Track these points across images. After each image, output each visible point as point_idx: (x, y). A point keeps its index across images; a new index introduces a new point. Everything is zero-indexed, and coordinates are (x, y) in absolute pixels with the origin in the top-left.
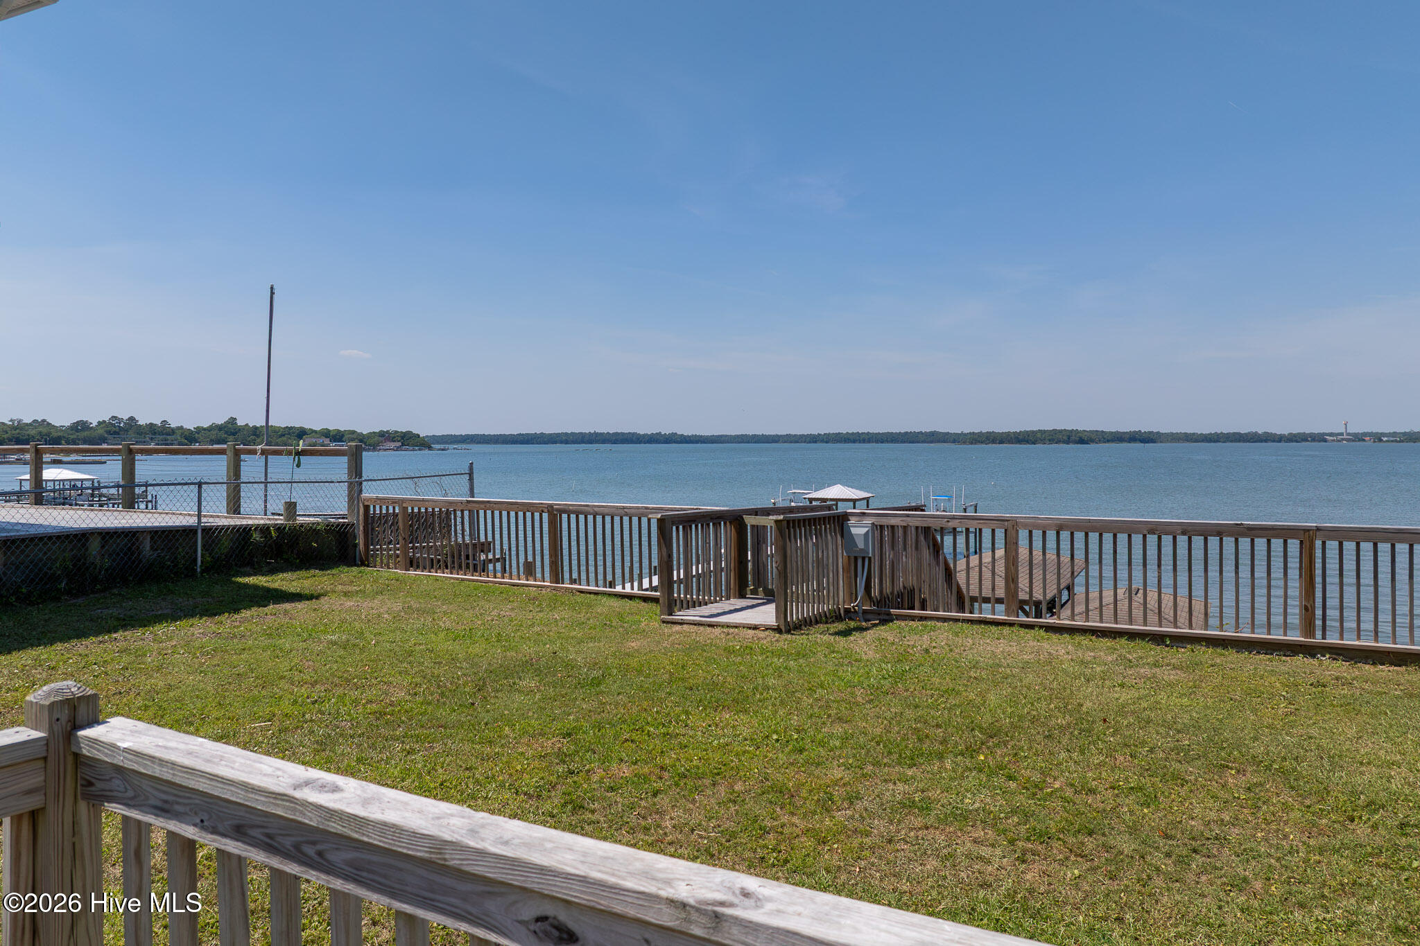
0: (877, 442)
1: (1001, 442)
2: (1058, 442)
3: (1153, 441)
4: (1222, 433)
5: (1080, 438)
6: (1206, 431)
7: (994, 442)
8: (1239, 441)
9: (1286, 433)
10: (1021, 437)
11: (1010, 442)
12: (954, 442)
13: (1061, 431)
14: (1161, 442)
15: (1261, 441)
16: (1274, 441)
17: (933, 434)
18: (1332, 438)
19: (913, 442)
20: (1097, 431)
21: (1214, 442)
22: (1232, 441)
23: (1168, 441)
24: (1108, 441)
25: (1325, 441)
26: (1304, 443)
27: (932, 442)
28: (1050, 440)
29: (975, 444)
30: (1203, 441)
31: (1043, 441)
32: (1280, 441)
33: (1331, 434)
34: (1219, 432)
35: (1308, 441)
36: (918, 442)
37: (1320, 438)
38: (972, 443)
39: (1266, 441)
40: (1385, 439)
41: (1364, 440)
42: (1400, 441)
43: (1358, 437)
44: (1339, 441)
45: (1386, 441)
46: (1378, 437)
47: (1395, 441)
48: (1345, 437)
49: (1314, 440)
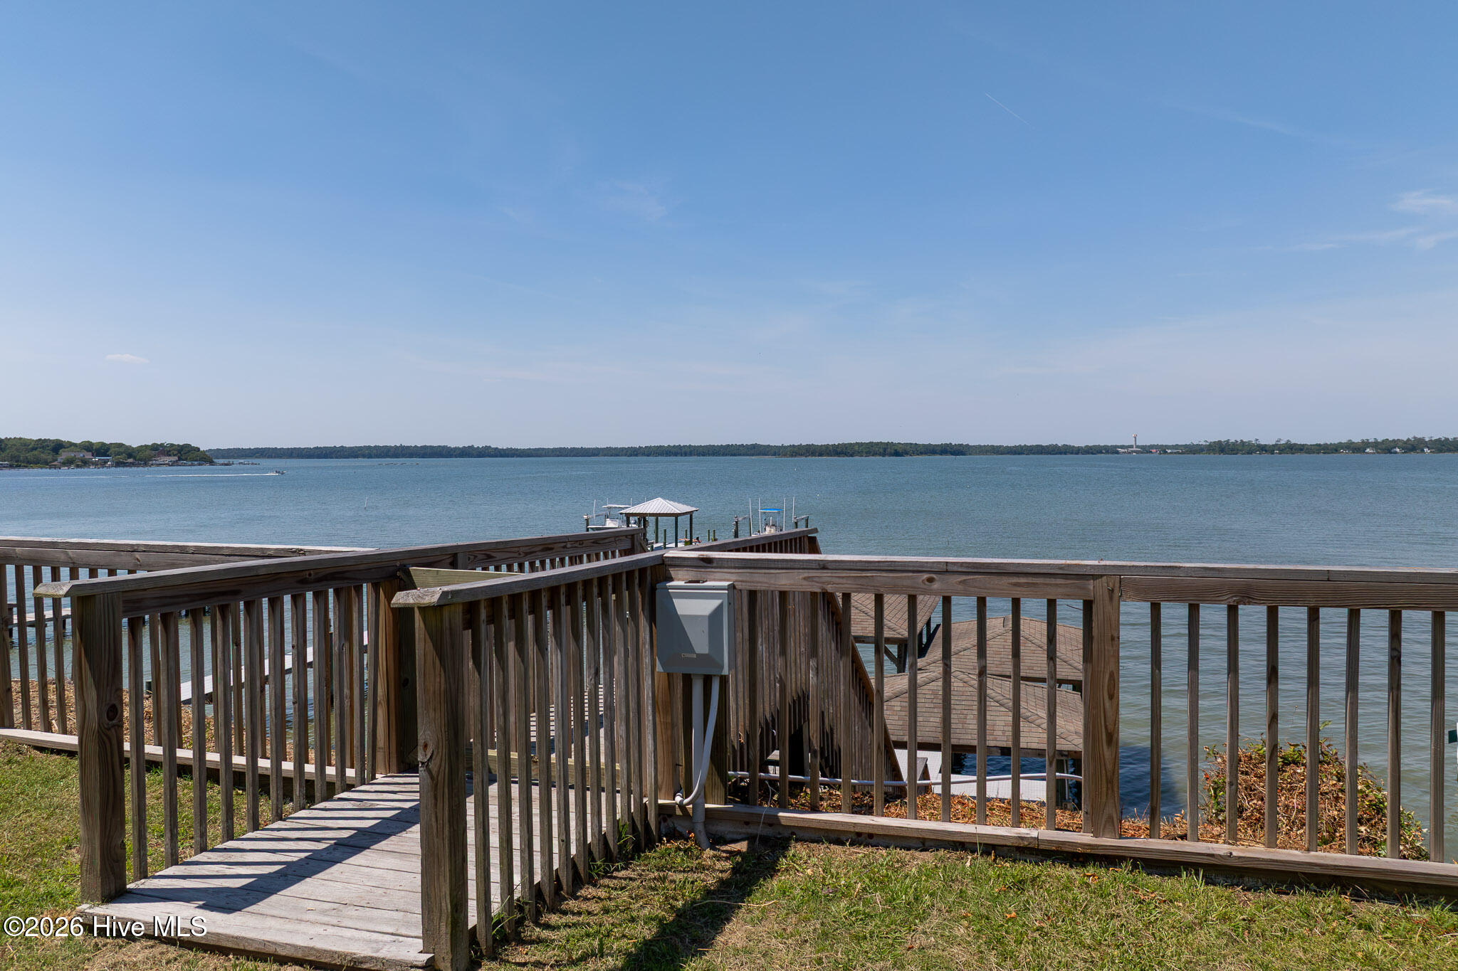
0: (698, 455)
1: (821, 455)
2: (875, 454)
3: (962, 453)
4: (1025, 445)
5: (896, 450)
6: (1011, 444)
7: (813, 454)
8: (1041, 453)
9: (1083, 445)
10: (839, 450)
11: (829, 454)
12: (774, 454)
13: (877, 444)
14: (970, 454)
15: (1061, 453)
16: (1072, 453)
17: (754, 446)
18: (1123, 450)
19: (735, 455)
20: (911, 444)
21: (1019, 454)
22: (1034, 454)
23: (976, 454)
24: (921, 453)
25: (1118, 453)
26: (1099, 455)
27: (753, 455)
28: (866, 453)
29: (795, 456)
30: (1008, 453)
31: (860, 454)
32: (1077, 453)
33: (1122, 447)
34: (1023, 445)
35: (1102, 453)
36: (740, 455)
37: (1112, 450)
38: (792, 456)
39: (1065, 453)
40: (1169, 451)
41: (1151, 452)
42: (1182, 453)
43: (1146, 450)
44: (1129, 453)
45: (1170, 453)
46: (1163, 449)
47: (1178, 453)
48: (1134, 449)
49: (1107, 452)
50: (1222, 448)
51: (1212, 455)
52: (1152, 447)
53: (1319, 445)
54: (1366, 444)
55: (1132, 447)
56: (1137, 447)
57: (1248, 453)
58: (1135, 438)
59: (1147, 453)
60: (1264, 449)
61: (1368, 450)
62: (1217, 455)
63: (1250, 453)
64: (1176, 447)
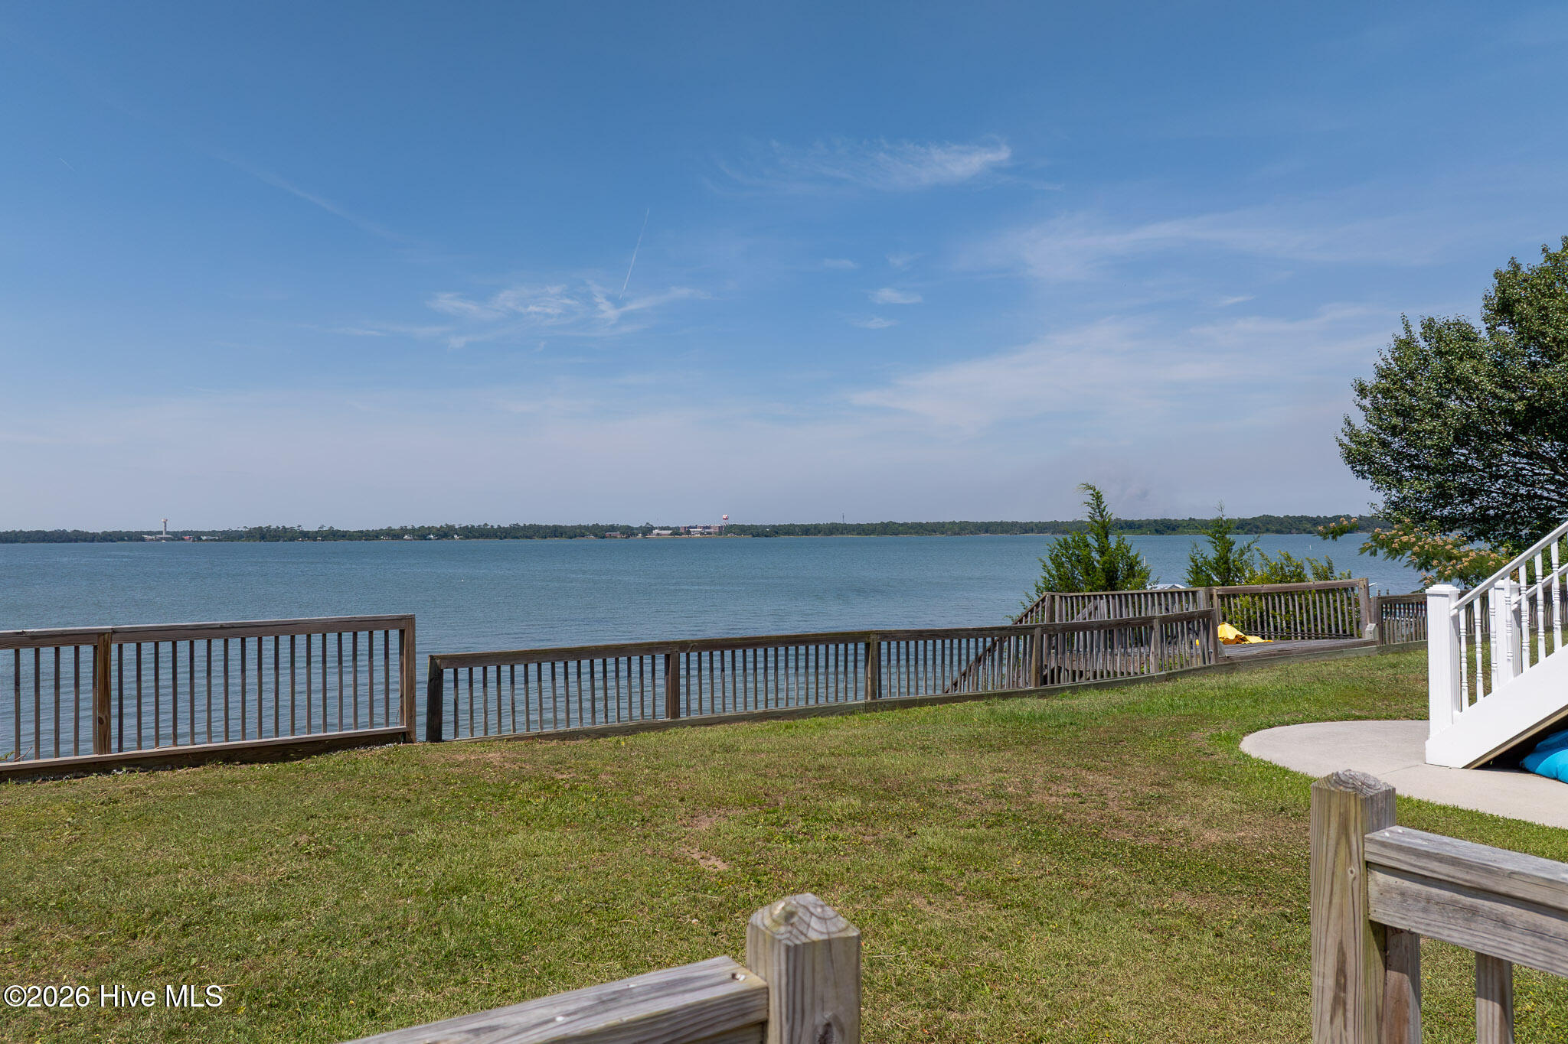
8: (43, 542)
9: (100, 531)
15: (70, 541)
16: (86, 541)
18: (150, 537)
21: (11, 542)
22: (33, 542)
25: (143, 540)
26: (120, 543)
32: (91, 541)
33: (149, 533)
35: (124, 540)
37: (136, 537)
39: (77, 541)
40: (204, 538)
41: (183, 539)
42: (219, 540)
43: (178, 536)
44: (158, 540)
45: (206, 540)
46: (197, 536)
47: (215, 540)
48: (164, 535)
49: (130, 539)
50: (263, 535)
51: (251, 543)
52: (185, 533)
53: (362, 532)
54: (404, 531)
55: (160, 533)
56: (168, 533)
57: (291, 540)
58: (165, 523)
59: (179, 540)
60: (306, 536)
61: (406, 537)
62: (257, 543)
63: (292, 539)
64: (213, 533)
